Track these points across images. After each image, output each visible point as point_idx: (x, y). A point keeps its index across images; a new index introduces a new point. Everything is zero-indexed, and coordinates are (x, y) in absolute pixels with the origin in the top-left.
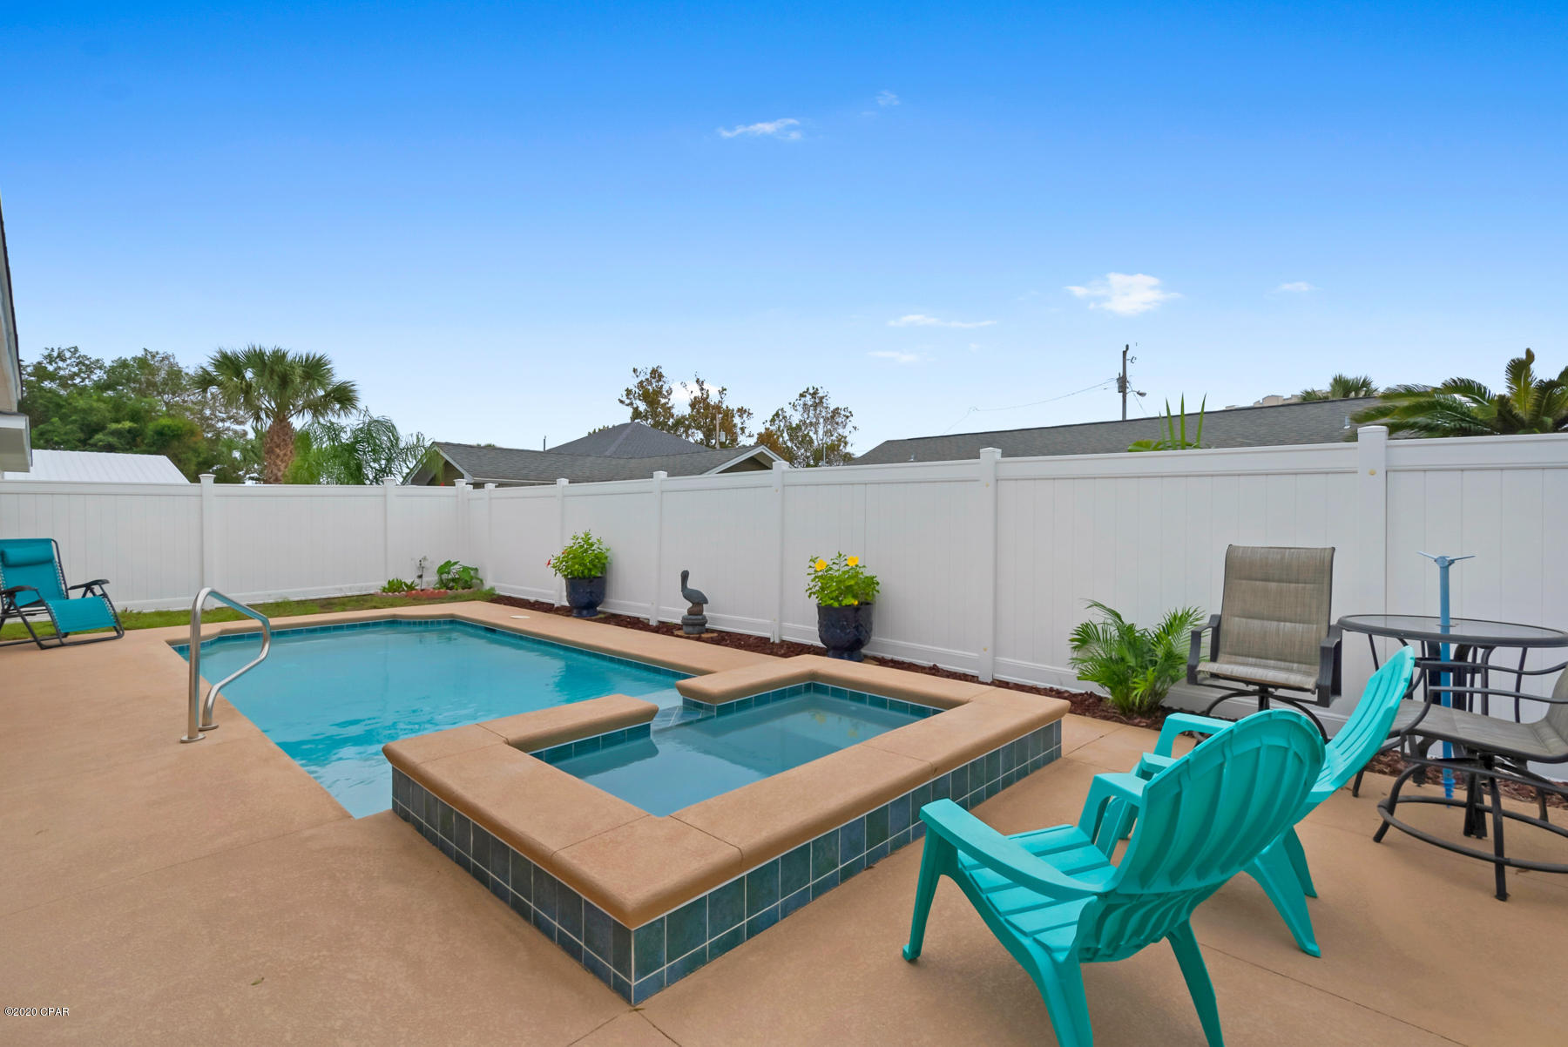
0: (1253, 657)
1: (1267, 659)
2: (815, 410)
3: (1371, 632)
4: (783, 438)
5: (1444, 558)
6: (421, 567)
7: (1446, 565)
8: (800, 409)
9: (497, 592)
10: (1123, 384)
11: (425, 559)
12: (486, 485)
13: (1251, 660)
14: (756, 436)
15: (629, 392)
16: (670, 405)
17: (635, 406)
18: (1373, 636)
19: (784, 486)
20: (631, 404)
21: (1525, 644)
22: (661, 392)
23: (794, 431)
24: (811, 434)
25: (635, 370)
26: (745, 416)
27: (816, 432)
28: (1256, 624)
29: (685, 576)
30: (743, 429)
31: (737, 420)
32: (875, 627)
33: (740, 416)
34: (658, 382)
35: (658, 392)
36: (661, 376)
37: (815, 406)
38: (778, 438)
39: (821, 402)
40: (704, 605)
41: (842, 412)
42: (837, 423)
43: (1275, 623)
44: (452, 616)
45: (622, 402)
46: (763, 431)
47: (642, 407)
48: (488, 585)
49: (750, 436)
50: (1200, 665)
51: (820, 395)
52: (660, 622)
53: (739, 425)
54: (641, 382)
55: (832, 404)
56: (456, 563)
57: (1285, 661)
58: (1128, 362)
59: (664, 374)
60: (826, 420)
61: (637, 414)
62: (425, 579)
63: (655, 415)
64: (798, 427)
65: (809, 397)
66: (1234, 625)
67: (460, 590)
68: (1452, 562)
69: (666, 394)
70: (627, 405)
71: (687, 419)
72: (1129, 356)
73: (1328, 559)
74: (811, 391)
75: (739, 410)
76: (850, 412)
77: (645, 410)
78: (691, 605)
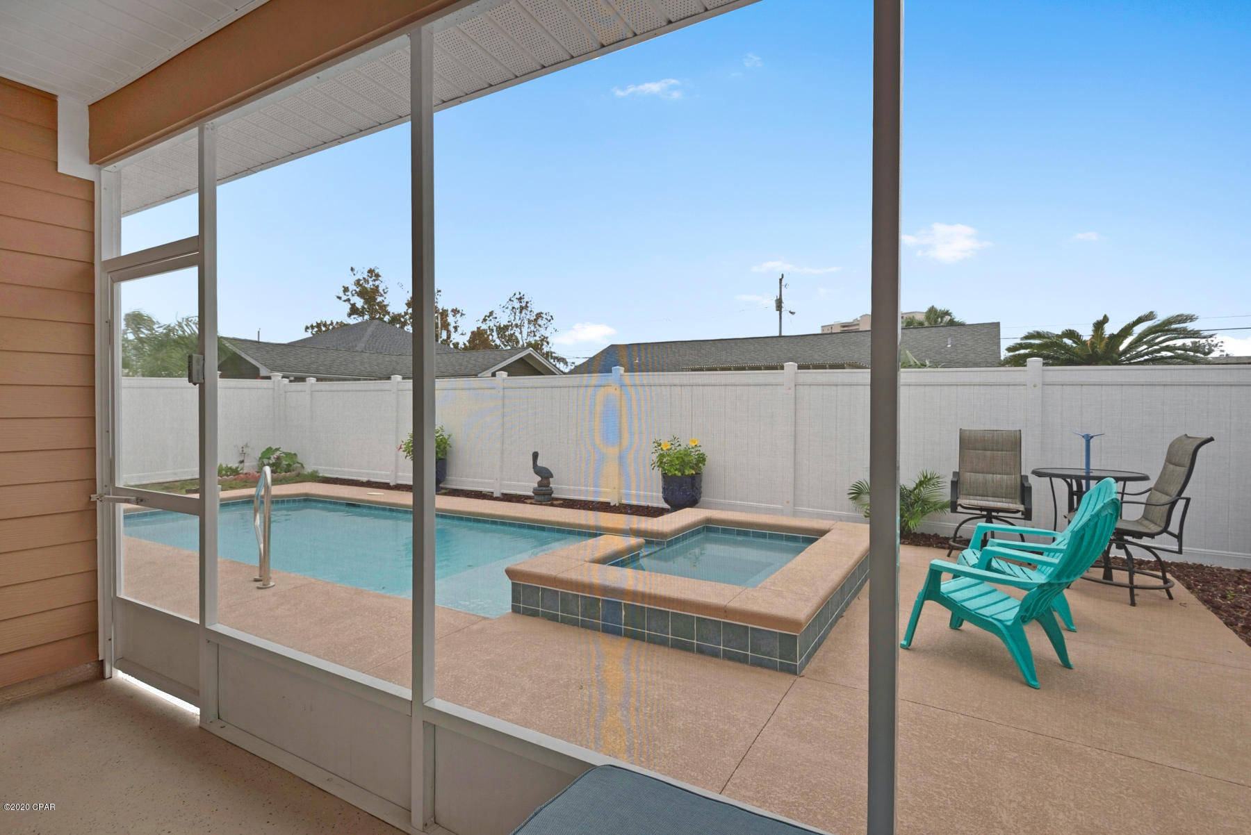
0: (979, 496)
1: (987, 496)
2: (521, 312)
3: (1051, 476)
4: (493, 336)
5: (1087, 435)
6: (243, 453)
7: (1088, 439)
8: (508, 311)
9: (321, 475)
10: (779, 305)
11: (247, 446)
12: (307, 379)
13: (978, 497)
14: (469, 335)
15: (346, 290)
16: (385, 303)
17: (352, 302)
18: (1053, 479)
19: (621, 386)
20: (348, 300)
21: (1125, 479)
22: (378, 291)
23: (502, 330)
24: (517, 334)
25: (352, 269)
26: (458, 316)
27: (521, 333)
28: (980, 476)
29: (535, 456)
30: (456, 328)
31: (451, 319)
32: (704, 490)
33: (454, 316)
34: (374, 280)
35: (376, 290)
36: (378, 276)
37: (522, 308)
38: (488, 336)
39: (527, 307)
40: (551, 479)
41: (544, 316)
42: (540, 326)
43: (991, 475)
44: (306, 495)
45: (339, 298)
46: (476, 330)
47: (359, 303)
48: (309, 469)
49: (462, 334)
50: (959, 500)
51: (526, 300)
52: (502, 494)
53: (453, 324)
54: (358, 281)
55: (536, 308)
56: (277, 449)
57: (998, 497)
58: (783, 287)
59: (380, 274)
60: (530, 321)
61: (354, 311)
62: (246, 464)
63: (372, 312)
64: (506, 327)
65: (516, 301)
66: (968, 477)
67: (283, 474)
68: (1092, 437)
69: (382, 293)
70: (345, 301)
71: (403, 317)
72: (783, 283)
73: (1018, 437)
74: (518, 296)
75: (453, 311)
76: (552, 316)
77: (363, 307)
78: (539, 479)
